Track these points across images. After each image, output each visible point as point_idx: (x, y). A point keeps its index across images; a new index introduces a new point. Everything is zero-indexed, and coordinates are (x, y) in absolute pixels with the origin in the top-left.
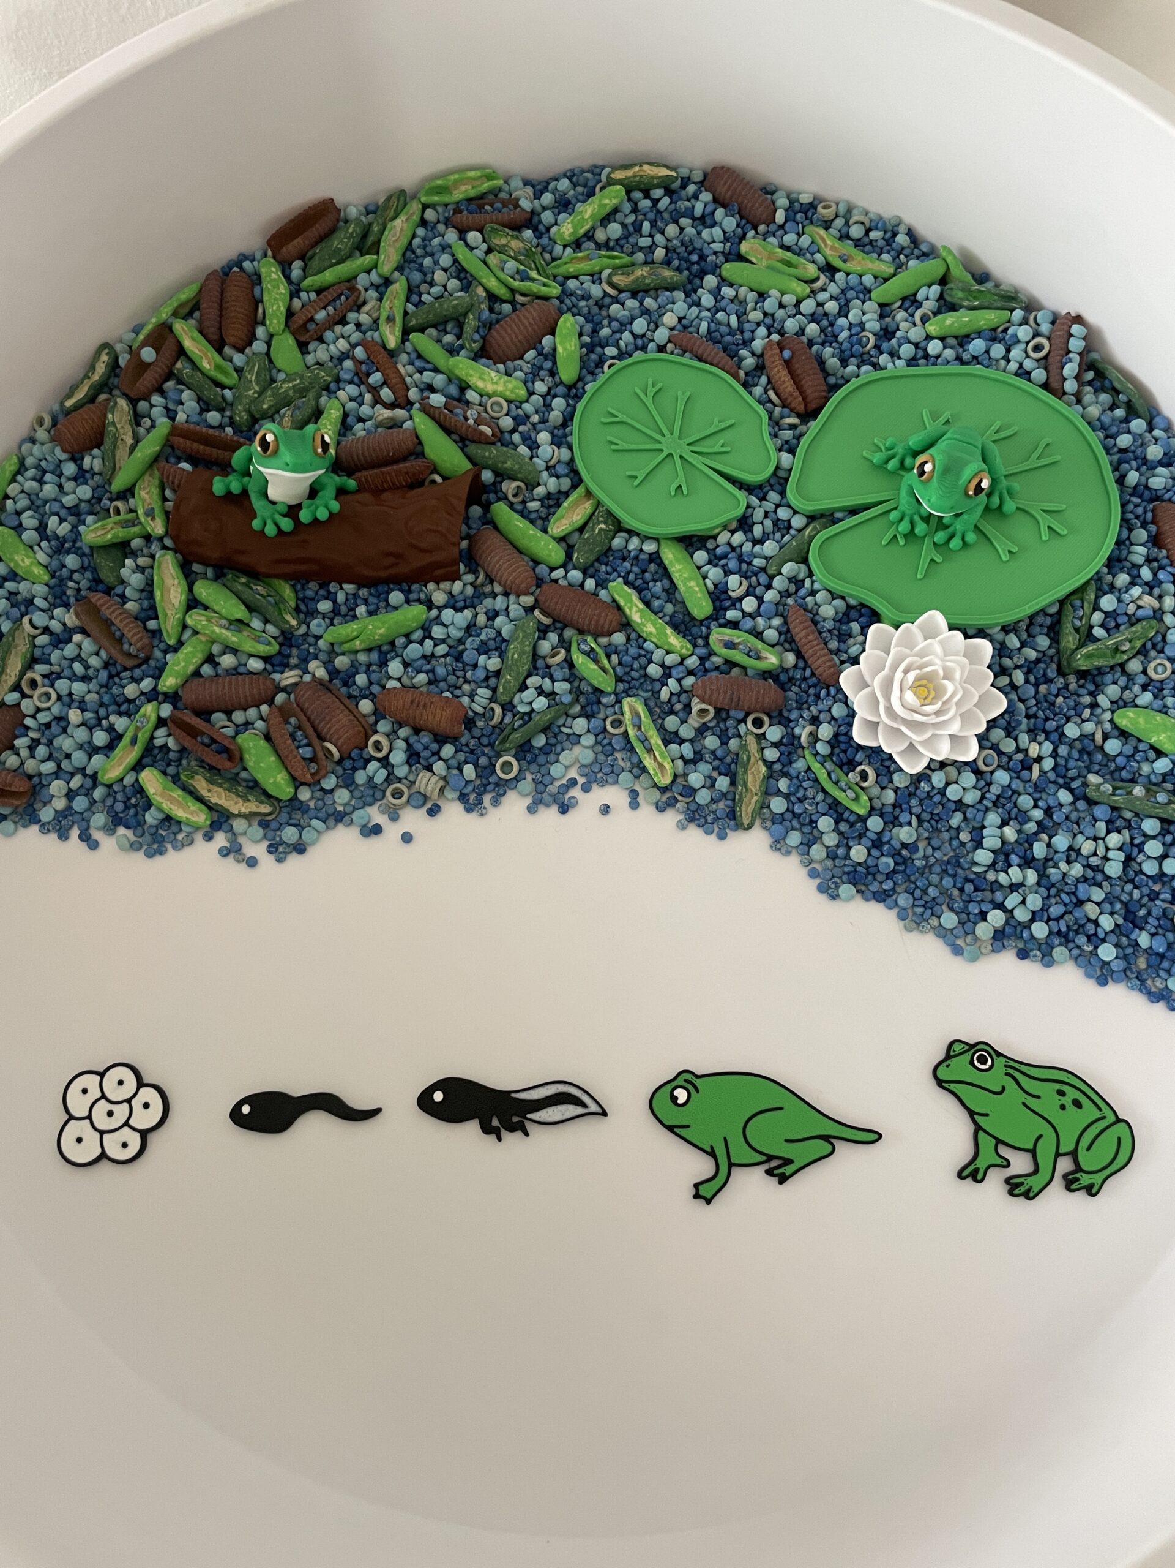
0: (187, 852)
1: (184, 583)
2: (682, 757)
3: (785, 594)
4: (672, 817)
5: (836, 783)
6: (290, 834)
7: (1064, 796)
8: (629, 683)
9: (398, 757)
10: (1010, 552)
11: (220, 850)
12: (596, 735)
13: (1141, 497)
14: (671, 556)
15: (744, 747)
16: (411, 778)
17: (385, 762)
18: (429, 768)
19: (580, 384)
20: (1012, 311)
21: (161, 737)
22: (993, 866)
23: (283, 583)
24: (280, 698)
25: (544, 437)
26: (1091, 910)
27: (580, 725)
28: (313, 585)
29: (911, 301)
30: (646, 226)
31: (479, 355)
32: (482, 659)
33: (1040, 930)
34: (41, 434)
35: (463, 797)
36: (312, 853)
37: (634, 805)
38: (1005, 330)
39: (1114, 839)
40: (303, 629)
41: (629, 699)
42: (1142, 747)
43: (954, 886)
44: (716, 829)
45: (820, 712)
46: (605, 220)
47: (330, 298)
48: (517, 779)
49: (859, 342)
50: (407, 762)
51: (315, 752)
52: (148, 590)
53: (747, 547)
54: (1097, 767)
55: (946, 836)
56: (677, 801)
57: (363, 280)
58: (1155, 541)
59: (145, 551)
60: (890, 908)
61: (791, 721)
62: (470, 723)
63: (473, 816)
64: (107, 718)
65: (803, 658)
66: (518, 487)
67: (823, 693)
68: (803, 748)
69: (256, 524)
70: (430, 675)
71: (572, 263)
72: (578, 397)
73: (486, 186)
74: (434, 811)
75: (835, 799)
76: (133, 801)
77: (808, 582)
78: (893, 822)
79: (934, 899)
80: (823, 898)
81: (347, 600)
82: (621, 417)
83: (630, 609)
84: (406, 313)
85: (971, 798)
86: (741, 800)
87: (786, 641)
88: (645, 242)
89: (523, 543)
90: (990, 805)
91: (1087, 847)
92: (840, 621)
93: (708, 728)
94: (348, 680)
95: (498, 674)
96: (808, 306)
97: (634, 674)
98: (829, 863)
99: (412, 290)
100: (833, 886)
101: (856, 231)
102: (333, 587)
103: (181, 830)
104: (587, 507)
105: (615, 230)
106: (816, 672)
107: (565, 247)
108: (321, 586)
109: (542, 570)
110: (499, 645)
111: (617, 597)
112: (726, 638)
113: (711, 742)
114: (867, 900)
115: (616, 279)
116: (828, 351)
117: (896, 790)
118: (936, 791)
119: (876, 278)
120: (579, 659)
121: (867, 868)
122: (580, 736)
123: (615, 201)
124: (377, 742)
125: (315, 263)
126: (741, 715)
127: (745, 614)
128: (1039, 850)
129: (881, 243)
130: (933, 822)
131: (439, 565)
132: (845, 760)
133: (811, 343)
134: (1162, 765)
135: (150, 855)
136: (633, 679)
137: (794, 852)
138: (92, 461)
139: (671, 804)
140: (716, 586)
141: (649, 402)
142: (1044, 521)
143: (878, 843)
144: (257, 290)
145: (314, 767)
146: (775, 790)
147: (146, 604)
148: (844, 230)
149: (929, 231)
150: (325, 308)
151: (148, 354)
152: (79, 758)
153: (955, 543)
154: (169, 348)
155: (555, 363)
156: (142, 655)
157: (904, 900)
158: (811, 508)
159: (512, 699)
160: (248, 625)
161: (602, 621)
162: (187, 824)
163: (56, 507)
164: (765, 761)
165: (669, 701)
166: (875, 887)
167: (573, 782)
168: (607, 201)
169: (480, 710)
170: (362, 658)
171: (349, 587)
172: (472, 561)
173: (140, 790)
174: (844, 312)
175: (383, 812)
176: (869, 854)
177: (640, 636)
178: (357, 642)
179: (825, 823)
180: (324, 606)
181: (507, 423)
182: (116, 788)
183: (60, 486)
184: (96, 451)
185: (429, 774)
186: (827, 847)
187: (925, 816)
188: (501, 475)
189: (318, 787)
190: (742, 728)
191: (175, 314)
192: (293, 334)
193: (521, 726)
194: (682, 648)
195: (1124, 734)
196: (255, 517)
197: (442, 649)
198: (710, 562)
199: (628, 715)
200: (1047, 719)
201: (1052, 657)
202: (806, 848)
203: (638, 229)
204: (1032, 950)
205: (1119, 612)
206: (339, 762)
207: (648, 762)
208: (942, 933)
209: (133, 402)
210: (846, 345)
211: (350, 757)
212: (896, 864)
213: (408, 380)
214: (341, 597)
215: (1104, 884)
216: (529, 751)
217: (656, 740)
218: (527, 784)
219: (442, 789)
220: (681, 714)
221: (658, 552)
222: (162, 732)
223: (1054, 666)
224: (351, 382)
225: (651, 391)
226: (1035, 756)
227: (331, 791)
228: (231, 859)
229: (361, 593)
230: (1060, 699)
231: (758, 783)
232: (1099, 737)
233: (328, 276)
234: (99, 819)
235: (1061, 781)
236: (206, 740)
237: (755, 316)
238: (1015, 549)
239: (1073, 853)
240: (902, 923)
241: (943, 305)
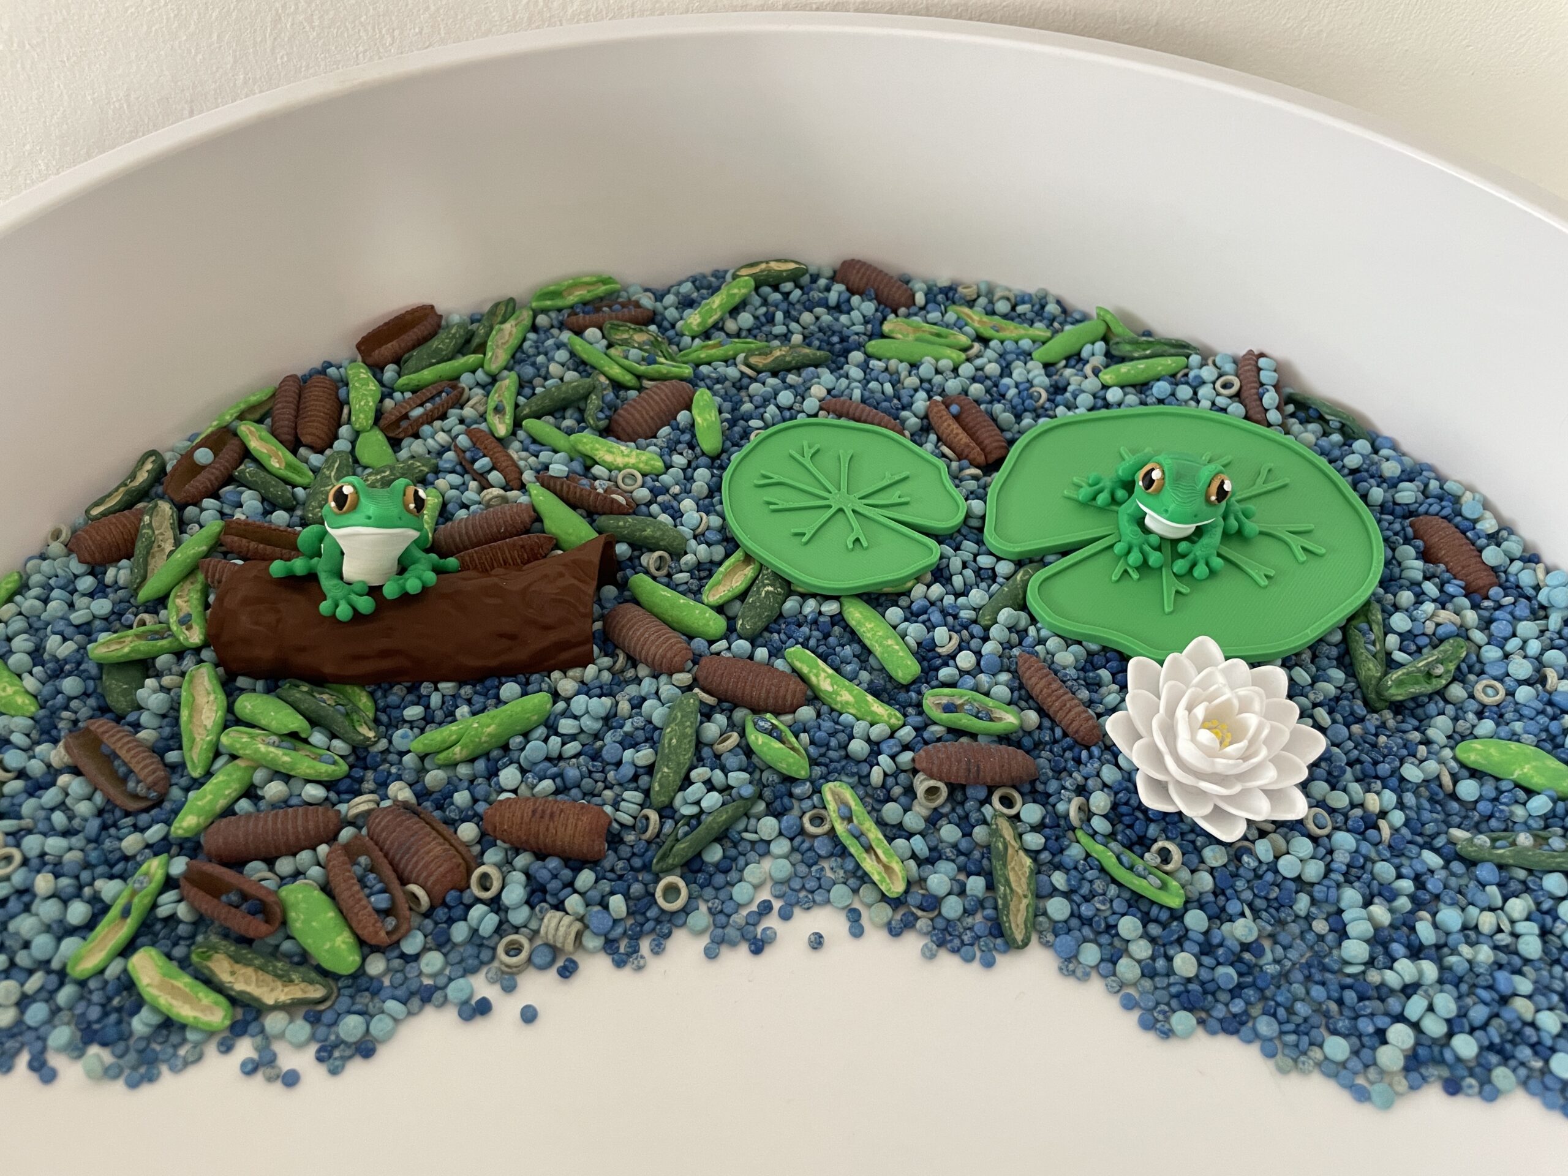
0: (193, 1074)
1: (222, 697)
2: (914, 856)
3: (1007, 646)
4: (913, 943)
5: (1131, 868)
6: (351, 1026)
7: (1431, 859)
8: (826, 766)
9: (515, 893)
10: (1267, 576)
11: (243, 1065)
12: (791, 839)
13: (1392, 513)
14: (858, 615)
15: (996, 833)
16: (533, 925)
17: (495, 904)
18: (559, 906)
19: (724, 456)
20: (1188, 357)
21: (168, 903)
22: (1371, 963)
23: (357, 690)
24: (346, 833)
25: (687, 504)
27: (768, 826)
28: (399, 690)
29: (1075, 359)
30: (779, 316)
31: (606, 432)
32: (628, 754)
33: (1465, 1046)
34: (56, 547)
35: (610, 945)
36: (385, 1055)
37: (857, 931)
38: (1186, 375)
39: (1518, 906)
40: (383, 744)
41: (831, 784)
42: (1505, 786)
43: (1329, 998)
44: (978, 954)
45: (1086, 779)
46: (734, 312)
47: (429, 395)
48: (686, 911)
49: (1031, 397)
50: (527, 902)
51: (393, 899)
52: (171, 715)
53: (949, 600)
54: (1457, 819)
55: (1295, 928)
56: (917, 918)
57: (466, 379)
58: (1425, 555)
59: (175, 669)
60: (1249, 1042)
61: (1049, 795)
62: (615, 840)
63: (626, 972)
64: (91, 884)
65: (1048, 716)
66: (661, 557)
67: (1084, 754)
68: (1074, 829)
69: (325, 607)
70: (558, 780)
71: (699, 350)
72: (723, 468)
73: (602, 289)
74: (568, 971)
75: (1133, 892)
76: (116, 1002)
77: (1032, 631)
78: (1219, 916)
79: (1306, 1020)
80: (1149, 1039)
81: (443, 703)
82: (777, 478)
83: (817, 676)
84: (517, 406)
85: (1313, 871)
86: (1006, 905)
87: (1020, 698)
88: (779, 329)
89: (673, 614)
90: (1341, 879)
91: (1487, 921)
92: (1083, 669)
93: (942, 816)
94: (443, 800)
95: (650, 769)
96: (967, 369)
97: (832, 754)
98: (1147, 984)
99: (523, 385)
100: (1161, 1017)
101: (1002, 307)
102: (425, 688)
103: (184, 1041)
104: (749, 571)
105: (746, 319)
106: (1070, 731)
107: (693, 338)
108: (410, 690)
109: (699, 644)
110: (651, 735)
111: (798, 665)
112: (944, 701)
113: (949, 832)
114: (1213, 1033)
115: (753, 360)
116: (998, 407)
117: (1212, 871)
118: (1265, 868)
119: (1034, 342)
120: (757, 739)
121: (1202, 984)
122: (769, 842)
123: (744, 291)
124: (485, 876)
125: (411, 363)
126: (982, 794)
127: (962, 673)
128: (1425, 932)
129: (1030, 315)
130: (1272, 911)
131: (563, 646)
132: (1134, 838)
133: (978, 402)
134: (1540, 804)
135: (133, 1085)
136: (831, 761)
137: (1094, 975)
138: (119, 573)
139: (908, 924)
140: (919, 644)
141: (807, 462)
142: (1296, 542)
143: (1207, 948)
144: (342, 392)
145: (391, 922)
146: (1048, 889)
147: (167, 731)
148: (989, 308)
149: (1078, 301)
150: (422, 405)
151: (203, 456)
152: (42, 944)
153: (1200, 571)
154: (230, 451)
155: (694, 436)
156: (153, 794)
157: (1266, 1026)
158: (1017, 550)
159: (672, 799)
160: (306, 741)
161: (782, 693)
162: (195, 1028)
163: (61, 625)
164: (1027, 851)
165: (883, 786)
166: (1220, 1011)
167: (766, 908)
168: (736, 291)
169: (627, 819)
170: (463, 770)
171: (447, 687)
172: (609, 643)
173: (127, 984)
174: (1006, 371)
175: (492, 981)
176: (1200, 965)
177: (832, 710)
178: (457, 749)
179: (1128, 926)
180: (413, 712)
181: (643, 494)
182: (93, 984)
183: (71, 605)
184: (124, 562)
185: (559, 914)
186: (1139, 962)
187: (1260, 903)
188: (640, 546)
189: (396, 953)
190: (987, 810)
191: (241, 417)
192: (382, 430)
193: (686, 834)
194: (890, 716)
195: (1475, 773)
196: (325, 598)
197: (573, 747)
198: (906, 620)
199: (832, 806)
200: (1375, 763)
201: (1352, 693)
202: (1110, 965)
203: (771, 320)
205: (1416, 632)
206: (429, 913)
207: (869, 864)
208: (1334, 1070)
209: (180, 507)
210: (1016, 401)
211: (444, 904)
212: (1240, 974)
213: (522, 463)
214: (435, 700)
216: (700, 871)
217: (874, 834)
218: (701, 916)
219: (579, 936)
220: (903, 799)
221: (840, 613)
222: (170, 896)
223: (1359, 702)
224: (453, 471)
225: (808, 453)
226: (1377, 810)
227: (416, 957)
228: (259, 1077)
229: (462, 692)
230: (1382, 739)
231: (1024, 880)
232: (1447, 780)
233: (427, 375)
234: (61, 1035)
235: (1419, 839)
236: (234, 898)
237: (912, 381)
238: (1272, 573)
239: (1470, 930)
240: (1271, 1063)
241: (1112, 358)
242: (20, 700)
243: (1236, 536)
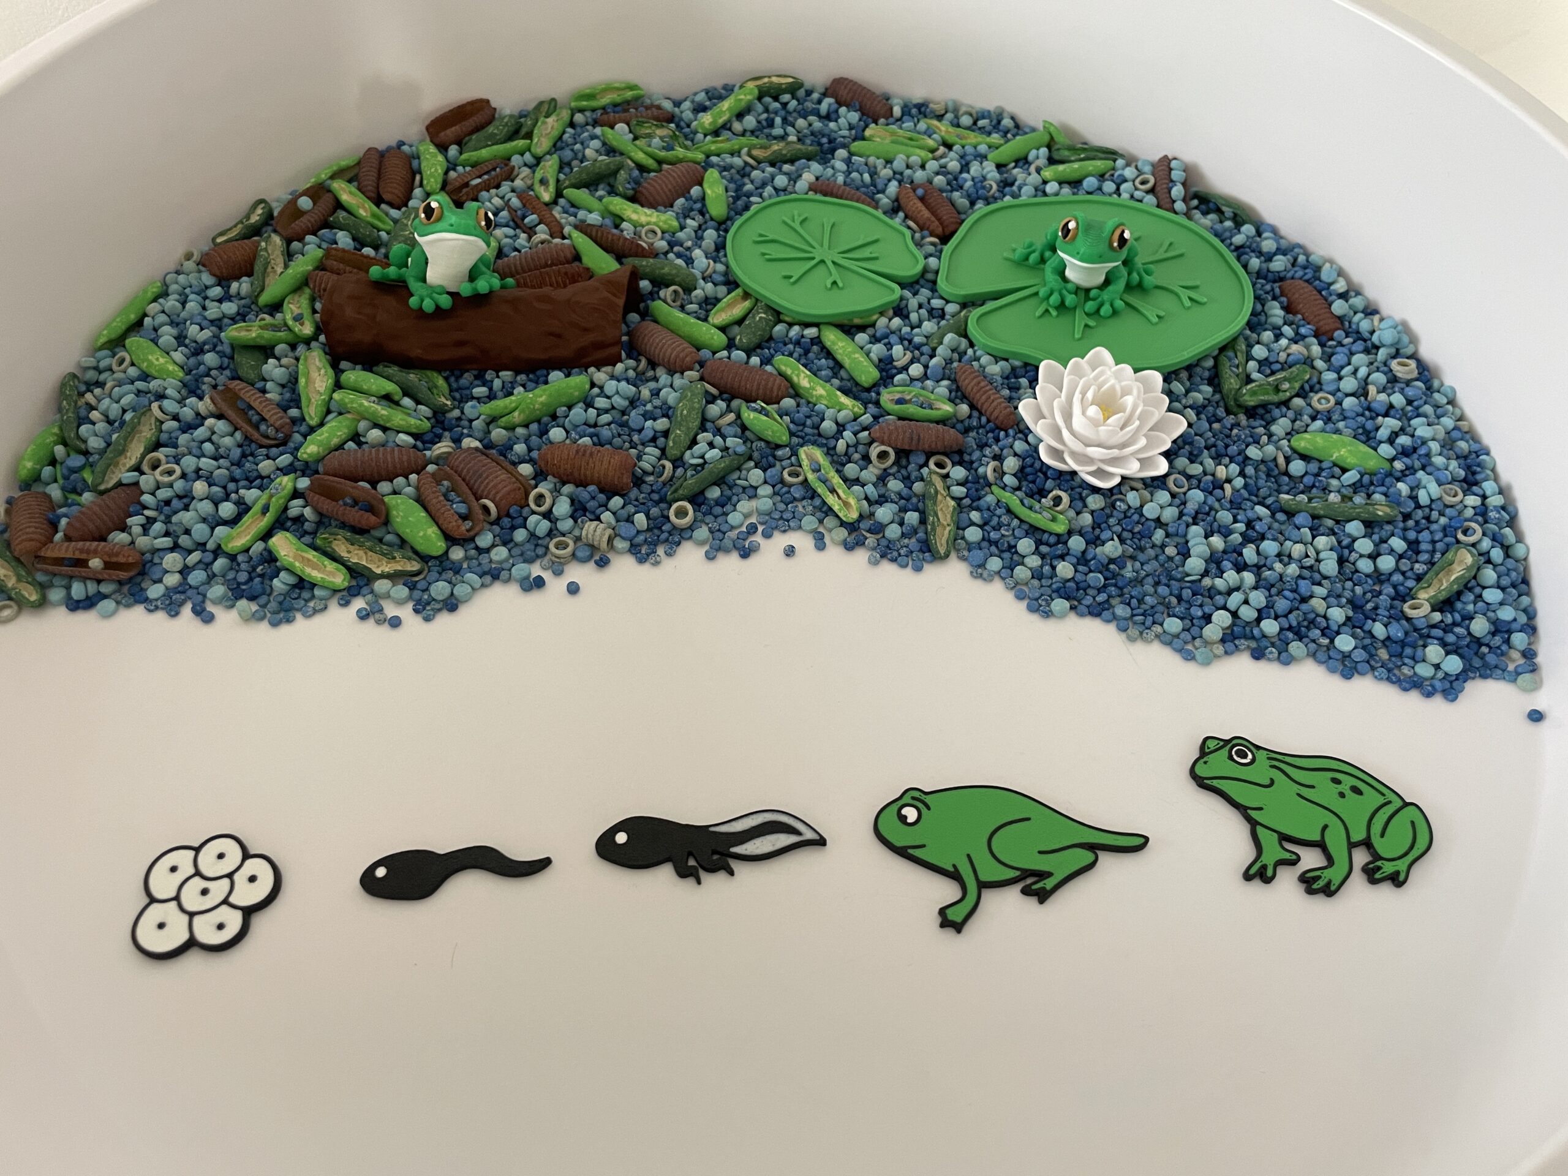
0: (318, 619)
1: (331, 372)
2: (867, 498)
3: (949, 362)
4: (861, 556)
5: (1031, 508)
6: (440, 589)
7: (1261, 510)
8: (803, 438)
9: (563, 507)
10: (1158, 316)
11: (359, 611)
12: (773, 486)
13: (1265, 278)
14: (833, 339)
15: (930, 483)
16: (576, 533)
17: (548, 515)
18: (598, 519)
19: (729, 223)
20: (1115, 161)
21: (296, 507)
22: (1206, 573)
23: (435, 375)
24: (431, 468)
25: (697, 253)
26: (1318, 604)
27: (756, 475)
28: (468, 377)
29: (1023, 161)
30: (778, 120)
31: (633, 199)
32: (649, 423)
33: (1270, 626)
34: (190, 265)
35: (634, 549)
36: (464, 611)
37: (820, 545)
38: (1112, 175)
39: (1322, 541)
40: (456, 413)
41: (805, 448)
42: (1325, 465)
43: (1171, 594)
44: (910, 563)
45: (1002, 450)
46: (740, 116)
47: (486, 169)
48: (691, 528)
49: (984, 188)
50: (572, 516)
51: (470, 509)
52: (291, 384)
53: (906, 330)
54: (1286, 488)
55: (1151, 553)
56: (866, 538)
57: (516, 160)
58: (1288, 309)
59: (291, 354)
60: (1108, 621)
61: (972, 462)
62: (638, 482)
63: (646, 568)
64: (237, 492)
65: (977, 409)
66: (675, 292)
67: (1002, 434)
68: (990, 485)
69: (413, 302)
70: (595, 438)
71: (711, 144)
72: (726, 231)
73: (629, 94)
74: (603, 563)
75: (1031, 526)
76: (259, 569)
77: (970, 351)
78: (1095, 541)
79: (1152, 607)
80: (1035, 618)
81: (503, 387)
82: (771, 237)
83: (798, 376)
84: (558, 181)
85: (1170, 514)
86: (934, 529)
87: (956, 397)
88: (777, 131)
89: (686, 330)
90: (1190, 520)
91: (1297, 550)
92: (1007, 378)
93: (890, 474)
94: (506, 449)
95: (666, 434)
96: (932, 165)
97: (808, 430)
98: (1036, 582)
99: (563, 165)
100: (1043, 603)
101: (966, 120)
102: (489, 375)
103: (313, 597)
104: (747, 304)
105: (750, 121)
106: (992, 418)
107: (705, 135)
108: (476, 377)
109: (705, 353)
110: (667, 411)
111: (783, 368)
112: (897, 396)
113: (895, 485)
114: (1082, 615)
115: (755, 152)
116: (956, 195)
117: (1092, 513)
118: (1132, 511)
119: (990, 147)
120: (749, 416)
121: (1077, 583)
122: (756, 488)
123: (749, 97)
124: (541, 496)
125: (472, 144)
126: (921, 459)
127: (912, 380)
128: (1249, 553)
129: (989, 128)
130: (1136, 540)
131: (599, 346)
132: (1035, 489)
133: (941, 191)
134: (1351, 477)
135: (275, 624)
136: (806, 435)
137: (997, 579)
138: (242, 286)
139: (860, 543)
140: (880, 360)
141: (797, 226)
142: (1184, 294)
143: (1082, 560)
144: (415, 163)
145: (468, 524)
146: (967, 523)
147: (288, 395)
148: (955, 121)
149: (1027, 117)
150: (480, 177)
151: (305, 203)
152: (200, 531)
153: (1106, 310)
154: (326, 201)
155: (704, 205)
156: (281, 435)
157: (1121, 611)
158: (963, 292)
159: (683, 454)
160: (397, 403)
161: (770, 385)
162: (323, 587)
163: (198, 319)
164: (953, 498)
165: (846, 454)
166: (1088, 600)
167: (752, 529)
168: (742, 97)
169: (648, 467)
170: (520, 431)
171: (506, 375)
172: (634, 350)
173: (270, 558)
174: (965, 167)
175: (544, 569)
176: (1076, 571)
177: (809, 402)
178: (516, 414)
179: (1025, 545)
180: (480, 391)
181: (662, 245)
182: (240, 558)
183: (204, 308)
184: (245, 279)
185: (596, 523)
186: (1031, 569)
187: (1125, 534)
188: (660, 283)
189: (473, 545)
190: (925, 471)
191: (333, 177)
192: (448, 193)
193: (693, 476)
194: (853, 406)
195: (1305, 457)
196: (412, 295)
197: (606, 418)
198: (871, 343)
199: (805, 463)
200: (1227, 446)
201: (1217, 403)
202: (1009, 571)
203: (771, 124)
204: (1267, 648)
205: (1271, 359)
206: (496, 522)
207: (831, 500)
208: (1169, 640)
209: (289, 242)
210: (972, 190)
211: (508, 515)
212: (1106, 579)
213: (563, 221)
214: (497, 384)
215: (1323, 582)
216: (703, 503)
217: (836, 480)
218: (702, 532)
219: (610, 540)
220: (861, 462)
221: (818, 337)
222: (299, 502)
223: (1222, 410)
224: (507, 226)
225: (798, 220)
226: (1224, 477)
227: (488, 550)
228: (371, 621)
229: (518, 378)
230: (1235, 431)
231: (949, 516)
232: (1281, 460)
233: (485, 153)
234: (217, 590)
235: (1254, 498)
236: (348, 500)
237: (886, 172)
238: (1162, 314)
239: (1284, 557)
240: (1123, 636)
241: (1052, 161)
242: (171, 367)
243: (1136, 288)
